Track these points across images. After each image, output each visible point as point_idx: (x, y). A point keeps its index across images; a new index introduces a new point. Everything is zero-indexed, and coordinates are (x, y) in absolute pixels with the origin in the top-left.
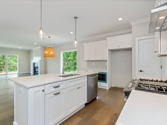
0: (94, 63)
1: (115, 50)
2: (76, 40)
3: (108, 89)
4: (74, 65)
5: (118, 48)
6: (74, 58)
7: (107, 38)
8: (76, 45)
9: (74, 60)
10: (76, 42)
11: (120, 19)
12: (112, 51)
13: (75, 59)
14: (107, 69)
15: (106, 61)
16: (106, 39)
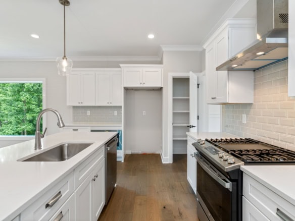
0: (89, 113)
1: (132, 89)
2: (65, 56)
3: (123, 161)
4: (17, 114)
5: (142, 86)
6: (15, 97)
7: (121, 65)
8: (64, 70)
9: (17, 103)
10: (65, 63)
11: (151, 36)
12: (127, 89)
13: (18, 101)
14: (121, 124)
15: (120, 107)
16: (120, 67)
